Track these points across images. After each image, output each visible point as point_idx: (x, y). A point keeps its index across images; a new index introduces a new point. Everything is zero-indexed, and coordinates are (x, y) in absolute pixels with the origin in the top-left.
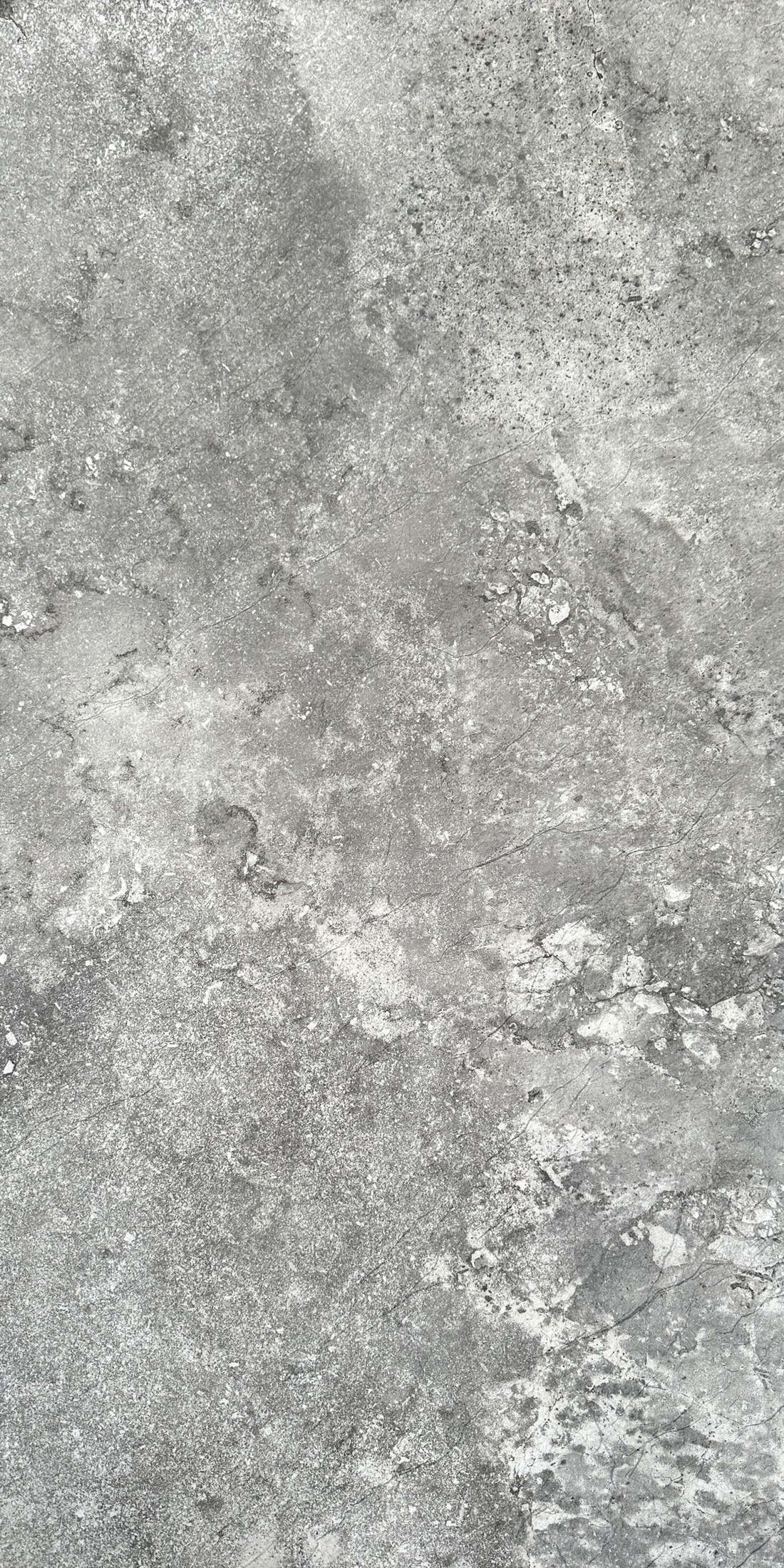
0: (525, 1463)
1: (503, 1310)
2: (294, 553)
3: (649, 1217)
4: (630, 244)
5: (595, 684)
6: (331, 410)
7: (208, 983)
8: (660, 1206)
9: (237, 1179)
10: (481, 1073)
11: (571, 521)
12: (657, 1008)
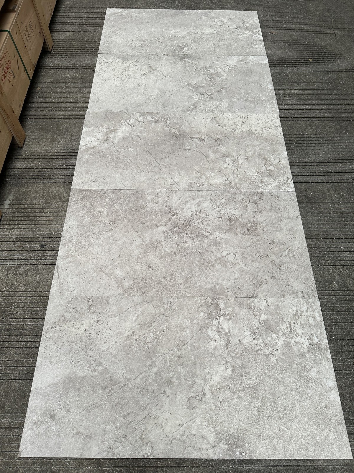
0: (307, 343)
1: (279, 347)
2: (138, 388)
3: (259, 321)
4: (87, 322)
5: (165, 328)
6: (111, 380)
7: (223, 407)
8: (256, 319)
9: (262, 401)
10: (236, 351)
11: (135, 333)
12: (222, 318)
